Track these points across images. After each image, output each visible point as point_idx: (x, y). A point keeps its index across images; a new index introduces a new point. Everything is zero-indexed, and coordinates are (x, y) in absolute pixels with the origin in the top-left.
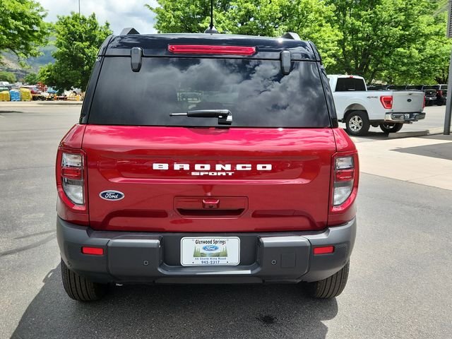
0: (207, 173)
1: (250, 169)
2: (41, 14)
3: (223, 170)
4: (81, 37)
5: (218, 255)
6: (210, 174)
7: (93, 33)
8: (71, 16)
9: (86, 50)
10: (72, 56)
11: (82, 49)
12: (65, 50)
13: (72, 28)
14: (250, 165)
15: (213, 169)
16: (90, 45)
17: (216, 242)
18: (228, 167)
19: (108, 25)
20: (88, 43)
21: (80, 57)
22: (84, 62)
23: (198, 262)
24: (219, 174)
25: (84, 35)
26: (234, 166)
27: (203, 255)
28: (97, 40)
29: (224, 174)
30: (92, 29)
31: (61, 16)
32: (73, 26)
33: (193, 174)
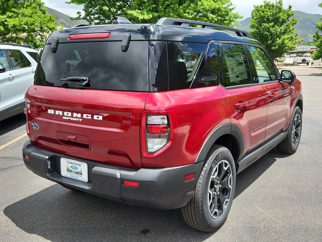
0: (69, 118)
1: (90, 118)
2: (231, 7)
3: (77, 117)
4: (268, 19)
5: (77, 173)
6: (71, 119)
7: (279, 15)
8: (263, 4)
9: (271, 29)
10: (260, 34)
11: (268, 28)
12: (256, 30)
13: (262, 14)
14: (90, 115)
15: (72, 116)
16: (274, 25)
17: (76, 164)
18: (79, 115)
19: (290, 7)
20: (273, 24)
21: (265, 35)
22: (269, 37)
23: (69, 175)
24: (75, 119)
25: (270, 18)
26: (82, 115)
27: (71, 171)
28: (281, 20)
29: (77, 120)
30: (277, 13)
31: (256, 6)
32: (263, 12)
33: (64, 118)
